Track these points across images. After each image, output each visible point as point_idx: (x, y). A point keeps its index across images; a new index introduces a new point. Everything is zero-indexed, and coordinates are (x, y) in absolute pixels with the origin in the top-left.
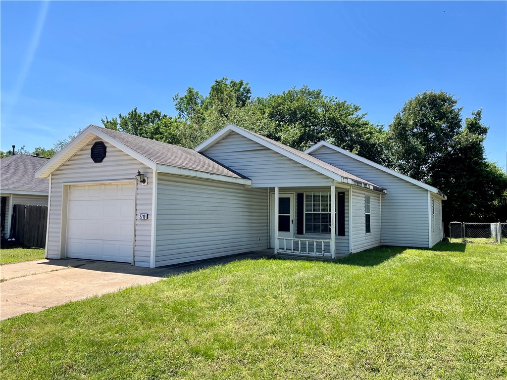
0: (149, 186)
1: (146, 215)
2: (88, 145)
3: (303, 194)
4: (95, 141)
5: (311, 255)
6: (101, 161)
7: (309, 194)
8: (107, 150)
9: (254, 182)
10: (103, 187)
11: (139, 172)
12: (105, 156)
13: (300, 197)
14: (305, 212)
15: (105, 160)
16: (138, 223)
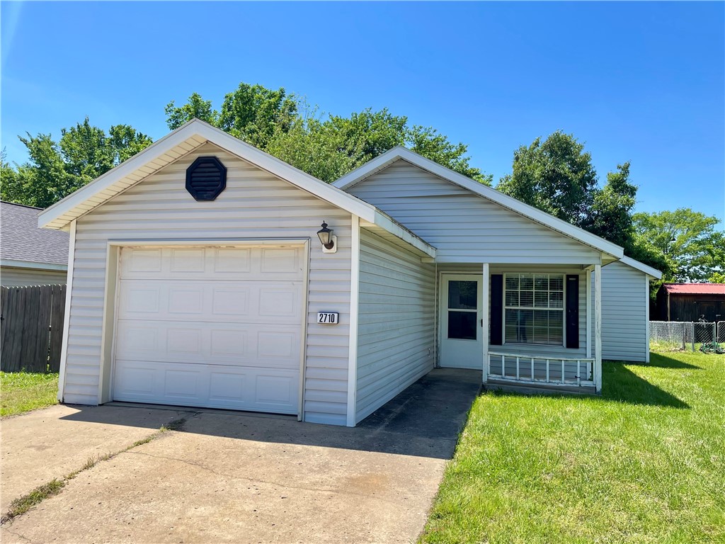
0: (341, 255)
1: (336, 315)
2: (177, 162)
3: (501, 277)
4: (197, 156)
5: (556, 385)
6: (213, 197)
7: (513, 275)
8: (229, 174)
9: (441, 252)
10: (210, 253)
11: (324, 225)
12: (222, 187)
13: (496, 281)
14: (504, 307)
15: (223, 195)
16: (311, 330)
